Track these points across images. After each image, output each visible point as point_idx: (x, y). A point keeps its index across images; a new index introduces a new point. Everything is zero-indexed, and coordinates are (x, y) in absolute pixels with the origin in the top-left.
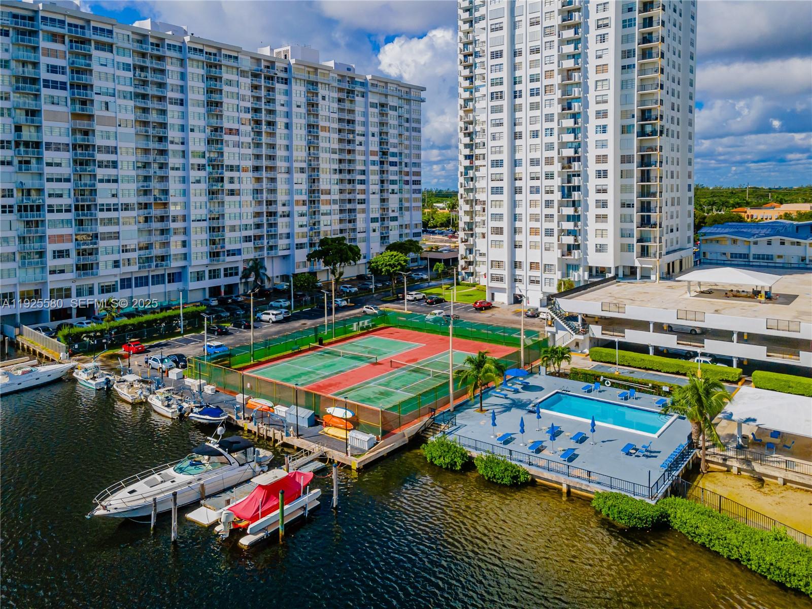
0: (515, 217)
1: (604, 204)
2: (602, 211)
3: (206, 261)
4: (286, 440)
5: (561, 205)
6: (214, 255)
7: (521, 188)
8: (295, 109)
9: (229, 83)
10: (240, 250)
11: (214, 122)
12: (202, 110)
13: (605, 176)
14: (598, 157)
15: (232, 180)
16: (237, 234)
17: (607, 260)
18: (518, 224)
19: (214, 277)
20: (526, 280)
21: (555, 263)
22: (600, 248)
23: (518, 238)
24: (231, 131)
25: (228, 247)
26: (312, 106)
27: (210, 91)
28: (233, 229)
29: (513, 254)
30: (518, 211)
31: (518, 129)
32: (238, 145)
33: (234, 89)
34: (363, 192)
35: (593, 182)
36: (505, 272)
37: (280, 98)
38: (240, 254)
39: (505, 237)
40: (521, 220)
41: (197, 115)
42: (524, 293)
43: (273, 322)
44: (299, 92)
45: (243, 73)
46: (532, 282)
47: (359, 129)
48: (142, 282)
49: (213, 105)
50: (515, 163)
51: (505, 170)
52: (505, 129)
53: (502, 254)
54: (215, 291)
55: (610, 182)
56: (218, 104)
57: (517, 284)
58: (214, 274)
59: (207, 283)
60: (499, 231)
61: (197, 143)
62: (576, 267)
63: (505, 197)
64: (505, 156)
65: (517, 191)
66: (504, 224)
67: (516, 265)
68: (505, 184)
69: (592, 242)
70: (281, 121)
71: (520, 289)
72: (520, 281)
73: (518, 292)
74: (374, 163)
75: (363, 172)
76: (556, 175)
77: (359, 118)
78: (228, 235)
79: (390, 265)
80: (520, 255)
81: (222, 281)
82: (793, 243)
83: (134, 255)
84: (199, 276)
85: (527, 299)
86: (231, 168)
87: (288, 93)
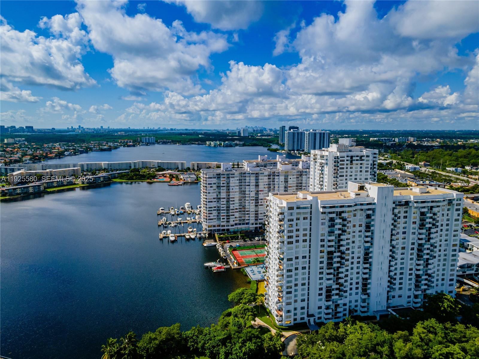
3: (254, 221)
6: (256, 220)
8: (280, 183)
9: (261, 179)
11: (257, 189)
12: (254, 187)
15: (261, 202)
24: (261, 191)
25: (259, 218)
26: (286, 181)
27: (257, 182)
28: (261, 214)
32: (263, 194)
33: (262, 181)
37: (276, 180)
41: (253, 188)
44: (282, 178)
45: (266, 176)
47: (303, 185)
48: (240, 224)
49: (257, 186)
54: (256, 228)
56: (258, 185)
58: (256, 224)
59: (254, 226)
61: (253, 194)
70: (276, 186)
77: (303, 182)
78: (260, 215)
81: (258, 226)
83: (238, 219)
84: (253, 224)
86: (261, 199)
87: (279, 179)
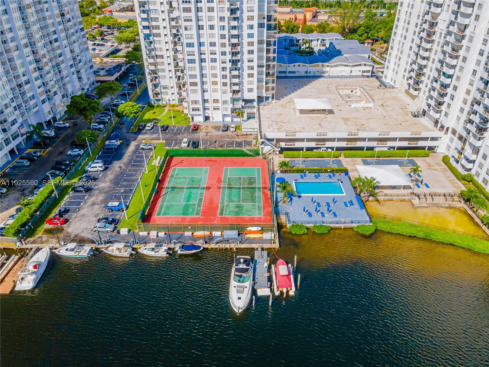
0: (202, 76)
1: (252, 68)
2: (251, 72)
3: (1, 135)
4: (236, 247)
5: (231, 70)
6: (4, 130)
7: (205, 59)
10: (15, 119)
13: (253, 53)
14: (249, 42)
16: (10, 108)
17: (253, 96)
18: (204, 79)
20: (211, 109)
21: (229, 100)
22: (250, 90)
23: (205, 87)
25: (9, 120)
29: (203, 96)
30: (204, 72)
31: (200, 23)
35: (246, 57)
36: (200, 106)
39: (199, 87)
40: (206, 77)
42: (210, 115)
46: (215, 109)
50: (200, 44)
51: (195, 49)
52: (194, 23)
53: (198, 97)
55: (255, 56)
57: (206, 111)
58: (7, 142)
59: (6, 149)
60: (195, 84)
62: (238, 100)
63: (197, 65)
64: (195, 41)
65: (202, 60)
66: (198, 80)
67: (205, 101)
68: (196, 57)
69: (246, 87)
71: (208, 113)
72: (208, 109)
73: (207, 115)
76: (227, 53)
78: (6, 112)
79: (135, 113)
80: (207, 96)
81: (14, 144)
84: (1, 147)
85: (213, 118)
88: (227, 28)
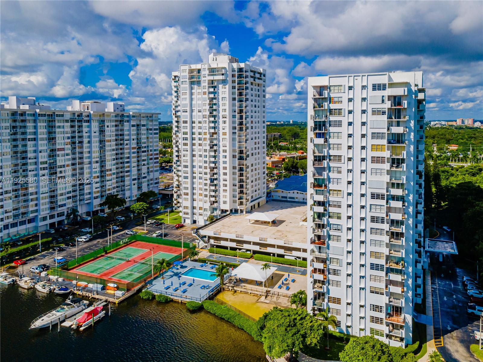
0: (193, 188)
1: (226, 186)
2: (225, 188)
3: (48, 212)
4: (93, 296)
5: (210, 185)
6: (52, 208)
7: (195, 177)
8: (93, 134)
9: (59, 127)
10: (65, 204)
11: (52, 147)
12: (45, 142)
13: (226, 175)
14: (224, 167)
15: (61, 172)
16: (64, 197)
17: (227, 207)
18: (194, 191)
19: (52, 218)
20: (198, 214)
21: (208, 208)
22: (225, 202)
23: (195, 197)
24: (60, 150)
25: (59, 203)
26: (102, 131)
27: (50, 133)
28: (62, 195)
29: (192, 204)
30: (194, 186)
31: (194, 153)
32: (64, 155)
33: (62, 130)
34: (129, 167)
35: (222, 177)
36: (189, 211)
37: (85, 129)
38: (65, 206)
39: (189, 197)
40: (195, 190)
41: (43, 145)
42: (197, 219)
43: (84, 242)
44: (95, 126)
45: (67, 121)
46: (200, 215)
47: (126, 137)
48: (14, 225)
49: (51, 139)
50: (193, 167)
51: (189, 170)
52: (188, 153)
53: (188, 204)
54: (52, 225)
55: (227, 177)
56: (54, 138)
57: (194, 216)
58: (52, 217)
59: (49, 221)
60: (187, 194)
61: (43, 157)
62: (216, 209)
63: (189, 180)
64: (189, 164)
65: (194, 178)
66: (189, 191)
67: (194, 208)
68: (189, 175)
69: (222, 200)
70: (86, 140)
71: (196, 217)
72: (196, 214)
73: (195, 219)
74: (134, 153)
75: (128, 158)
76: (208, 173)
77: (126, 133)
78: (59, 198)
79: (139, 209)
80: (195, 204)
81: (56, 220)
82: (301, 193)
83: (11, 214)
84: (44, 219)
85: (198, 222)
86: (61, 167)
87: (89, 127)
88: (208, 156)
